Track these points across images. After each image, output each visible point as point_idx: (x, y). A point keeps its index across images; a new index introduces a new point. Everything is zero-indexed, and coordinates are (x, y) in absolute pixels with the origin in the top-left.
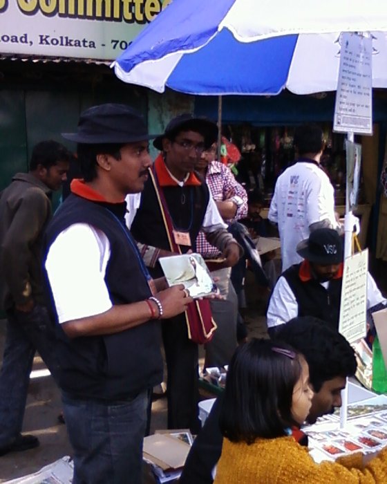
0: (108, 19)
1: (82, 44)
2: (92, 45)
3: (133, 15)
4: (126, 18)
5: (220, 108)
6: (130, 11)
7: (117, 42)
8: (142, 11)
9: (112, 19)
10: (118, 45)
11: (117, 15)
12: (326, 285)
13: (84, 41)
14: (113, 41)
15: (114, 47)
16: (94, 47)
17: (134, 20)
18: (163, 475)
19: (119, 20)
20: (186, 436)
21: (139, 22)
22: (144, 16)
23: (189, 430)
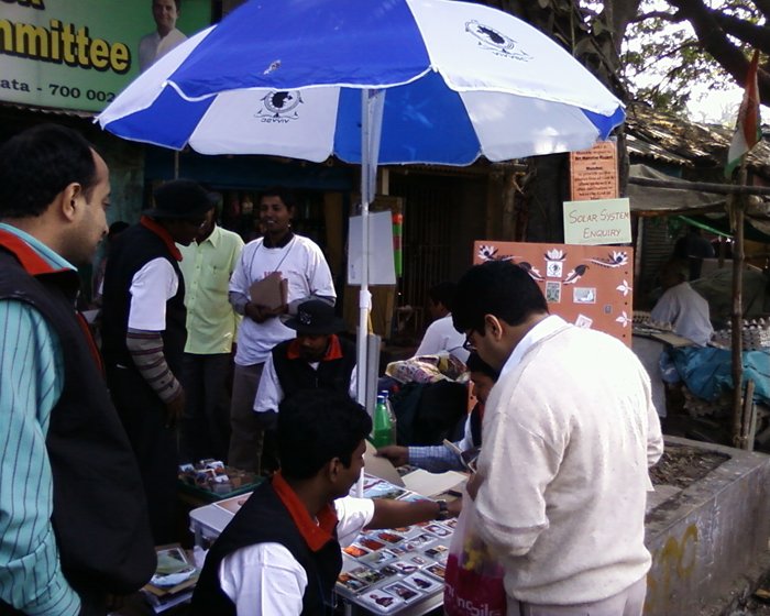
0: (44, 59)
1: (11, 85)
2: (25, 88)
3: (76, 58)
4: (67, 59)
5: (177, 166)
6: (72, 53)
7: (57, 87)
8: (87, 54)
9: (49, 59)
10: (58, 90)
11: (55, 55)
12: (315, 366)
13: (15, 82)
14: (51, 86)
15: (53, 93)
16: (28, 90)
17: (76, 63)
18: (158, 603)
19: (59, 62)
20: (177, 553)
21: (84, 67)
22: (90, 60)
23: (179, 544)
